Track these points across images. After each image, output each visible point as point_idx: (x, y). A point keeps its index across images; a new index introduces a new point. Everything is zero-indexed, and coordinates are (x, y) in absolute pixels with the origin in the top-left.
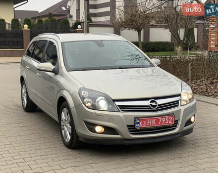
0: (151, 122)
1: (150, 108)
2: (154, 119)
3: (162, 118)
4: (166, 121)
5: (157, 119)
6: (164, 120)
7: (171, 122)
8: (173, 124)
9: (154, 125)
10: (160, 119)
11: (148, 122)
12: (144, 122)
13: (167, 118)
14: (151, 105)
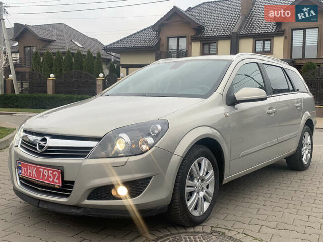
0: (31, 171)
1: (36, 149)
2: (35, 167)
3: (44, 169)
4: (49, 177)
5: (38, 169)
6: (47, 175)
7: (57, 181)
8: (60, 185)
9: (35, 177)
10: (42, 170)
11: (29, 171)
12: (26, 169)
13: (50, 172)
14: (39, 143)
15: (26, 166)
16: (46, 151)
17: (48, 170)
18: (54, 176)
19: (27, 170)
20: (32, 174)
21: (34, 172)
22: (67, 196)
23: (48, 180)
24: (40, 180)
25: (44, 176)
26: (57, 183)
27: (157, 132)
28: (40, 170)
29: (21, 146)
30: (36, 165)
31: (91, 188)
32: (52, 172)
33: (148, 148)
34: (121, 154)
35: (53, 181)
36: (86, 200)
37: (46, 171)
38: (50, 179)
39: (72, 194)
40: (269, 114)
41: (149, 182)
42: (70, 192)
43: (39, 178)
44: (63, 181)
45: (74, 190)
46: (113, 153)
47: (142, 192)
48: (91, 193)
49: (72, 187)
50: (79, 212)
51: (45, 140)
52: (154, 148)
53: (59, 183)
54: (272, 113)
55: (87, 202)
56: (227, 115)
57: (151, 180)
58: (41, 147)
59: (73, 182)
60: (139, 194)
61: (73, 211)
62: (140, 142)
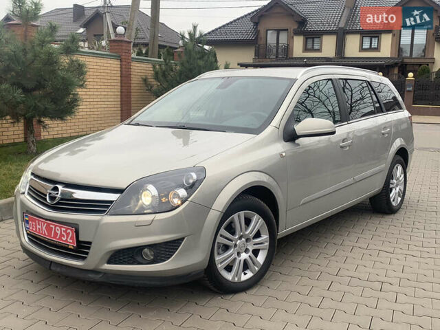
0: (40, 227)
1: (46, 199)
2: (44, 223)
3: (56, 226)
4: (62, 235)
5: (48, 225)
6: (59, 232)
7: (71, 241)
8: (75, 245)
9: (45, 234)
10: (53, 227)
11: (38, 226)
12: (34, 223)
13: (63, 229)
14: (50, 194)
15: (34, 220)
16: (58, 203)
17: (61, 227)
18: (68, 234)
19: (36, 225)
20: (41, 230)
21: (44, 228)
22: (84, 258)
23: (60, 238)
24: (52, 238)
25: (56, 234)
26: (72, 243)
27: (191, 181)
28: (51, 226)
29: (29, 194)
30: (46, 220)
31: (111, 251)
32: (64, 229)
33: (179, 203)
34: (147, 210)
35: (66, 240)
36: (106, 265)
37: (57, 228)
38: (63, 238)
39: (89, 257)
40: (341, 147)
41: (181, 243)
42: (87, 253)
43: (50, 235)
44: (78, 241)
45: (91, 251)
46: (137, 209)
47: (172, 256)
48: (112, 256)
49: (89, 248)
50: (97, 277)
51: (56, 189)
52: (187, 203)
53: (73, 243)
54: (346, 147)
55: (107, 267)
56: (284, 154)
57: (183, 241)
58: (52, 198)
59: (90, 243)
60: (169, 258)
61: (91, 276)
62: (171, 195)
